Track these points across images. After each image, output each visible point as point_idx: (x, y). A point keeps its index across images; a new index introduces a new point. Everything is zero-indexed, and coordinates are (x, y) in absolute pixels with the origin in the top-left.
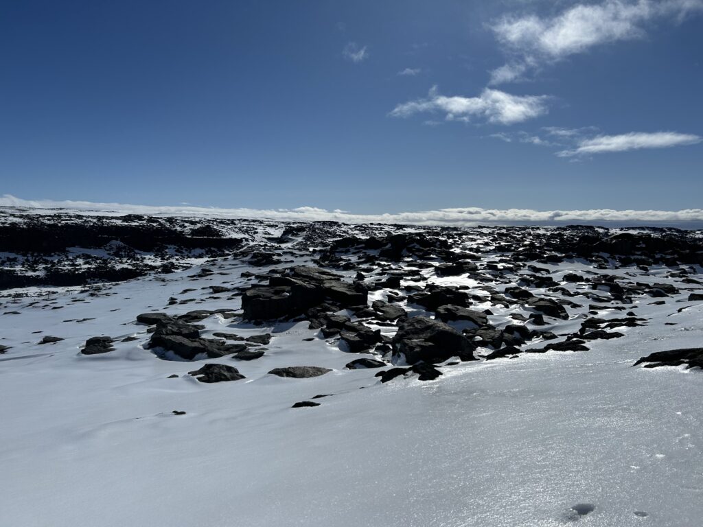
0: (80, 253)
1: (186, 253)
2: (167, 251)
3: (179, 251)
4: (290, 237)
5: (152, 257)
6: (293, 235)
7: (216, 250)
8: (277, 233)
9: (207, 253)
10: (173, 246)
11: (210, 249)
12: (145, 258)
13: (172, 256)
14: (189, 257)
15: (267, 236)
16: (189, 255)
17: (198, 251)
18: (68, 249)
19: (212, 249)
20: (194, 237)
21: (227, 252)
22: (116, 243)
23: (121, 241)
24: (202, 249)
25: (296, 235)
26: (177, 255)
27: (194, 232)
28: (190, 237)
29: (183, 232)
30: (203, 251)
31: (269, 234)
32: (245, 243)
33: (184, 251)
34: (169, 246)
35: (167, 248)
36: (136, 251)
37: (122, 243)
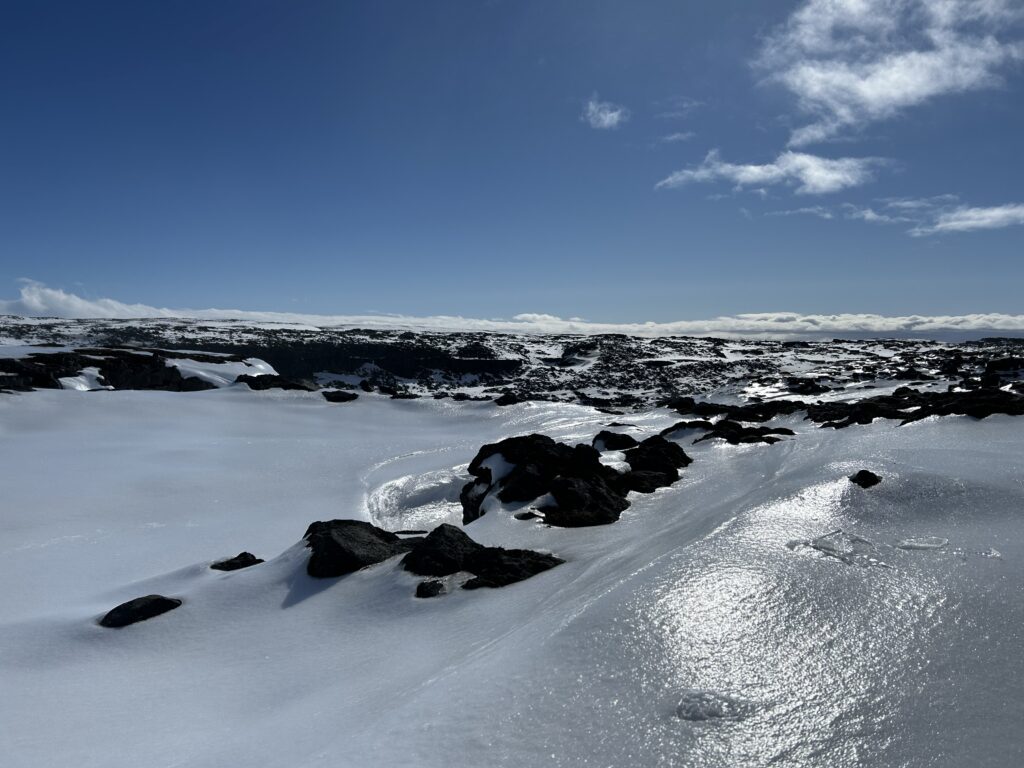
0: (331, 380)
1: (456, 380)
2: (432, 377)
3: (447, 377)
4: (576, 357)
5: (416, 385)
6: (581, 354)
7: (491, 375)
8: (556, 352)
9: (481, 381)
10: (438, 371)
11: (484, 375)
12: (408, 387)
13: (439, 385)
14: (460, 386)
15: (542, 356)
16: (461, 383)
17: (470, 377)
18: (315, 374)
19: (487, 374)
20: (464, 359)
21: (506, 379)
22: (370, 367)
23: (375, 364)
24: (474, 374)
25: (585, 354)
26: (446, 383)
27: (462, 352)
28: (457, 358)
29: (449, 351)
30: (476, 377)
31: (543, 353)
32: (524, 366)
33: (453, 377)
34: (435, 371)
35: (431, 373)
36: (396, 377)
37: (377, 367)
